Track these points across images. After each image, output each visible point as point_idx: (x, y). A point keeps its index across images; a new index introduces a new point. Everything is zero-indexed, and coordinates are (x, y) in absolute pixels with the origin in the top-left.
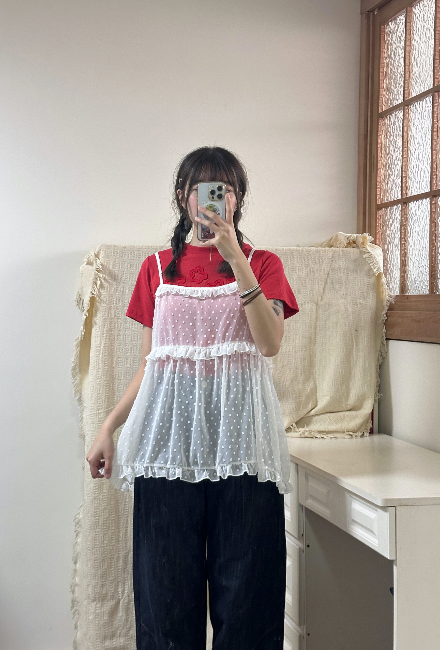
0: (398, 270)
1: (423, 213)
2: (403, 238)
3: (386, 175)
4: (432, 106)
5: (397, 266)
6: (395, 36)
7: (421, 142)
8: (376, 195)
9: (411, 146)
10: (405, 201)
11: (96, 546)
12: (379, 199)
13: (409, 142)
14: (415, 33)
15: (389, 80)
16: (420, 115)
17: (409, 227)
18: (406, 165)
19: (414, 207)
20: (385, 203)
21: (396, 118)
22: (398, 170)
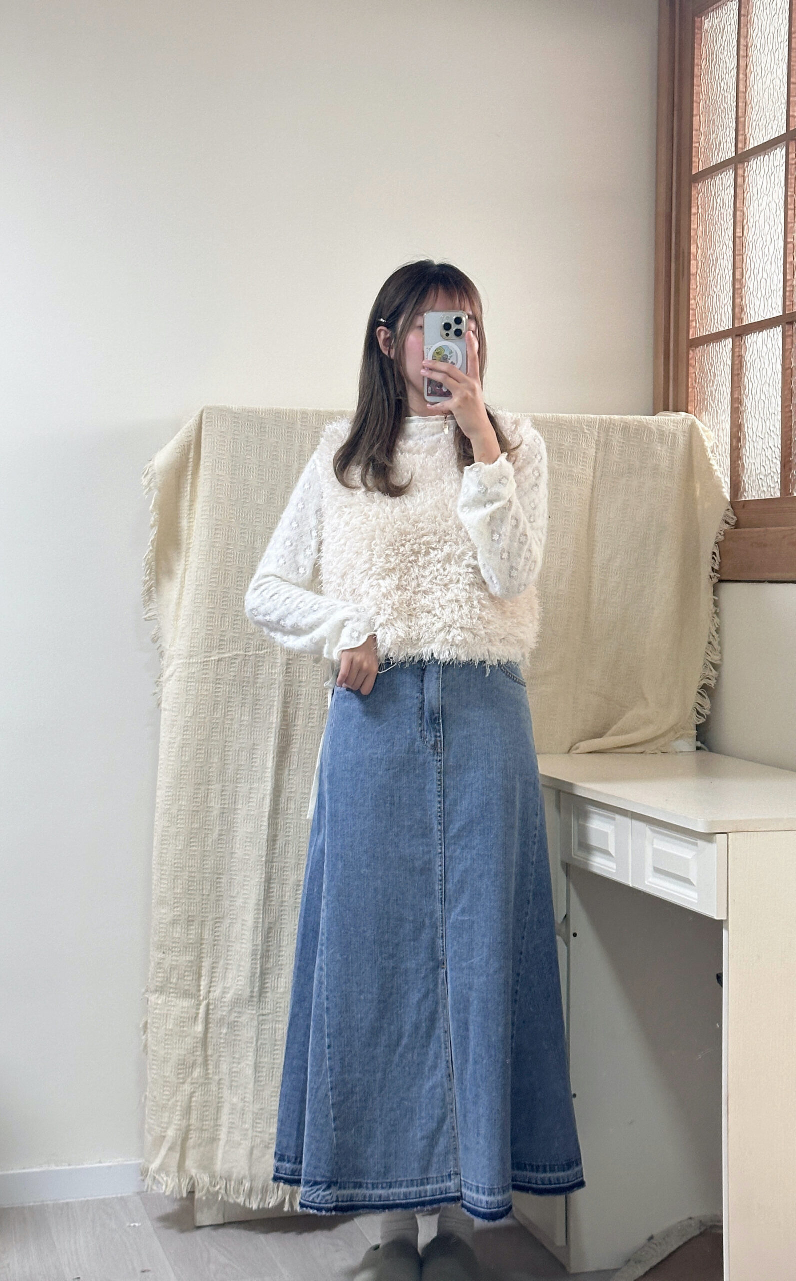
1: (771, 354)
2: (736, 399)
3: (705, 285)
4: (785, 164)
7: (767, 227)
8: (689, 320)
9: (750, 235)
10: (740, 333)
13: (746, 227)
15: (709, 116)
16: (765, 179)
17: (747, 377)
18: (741, 268)
19: (754, 341)
20: (704, 337)
21: (723, 184)
22: (728, 276)
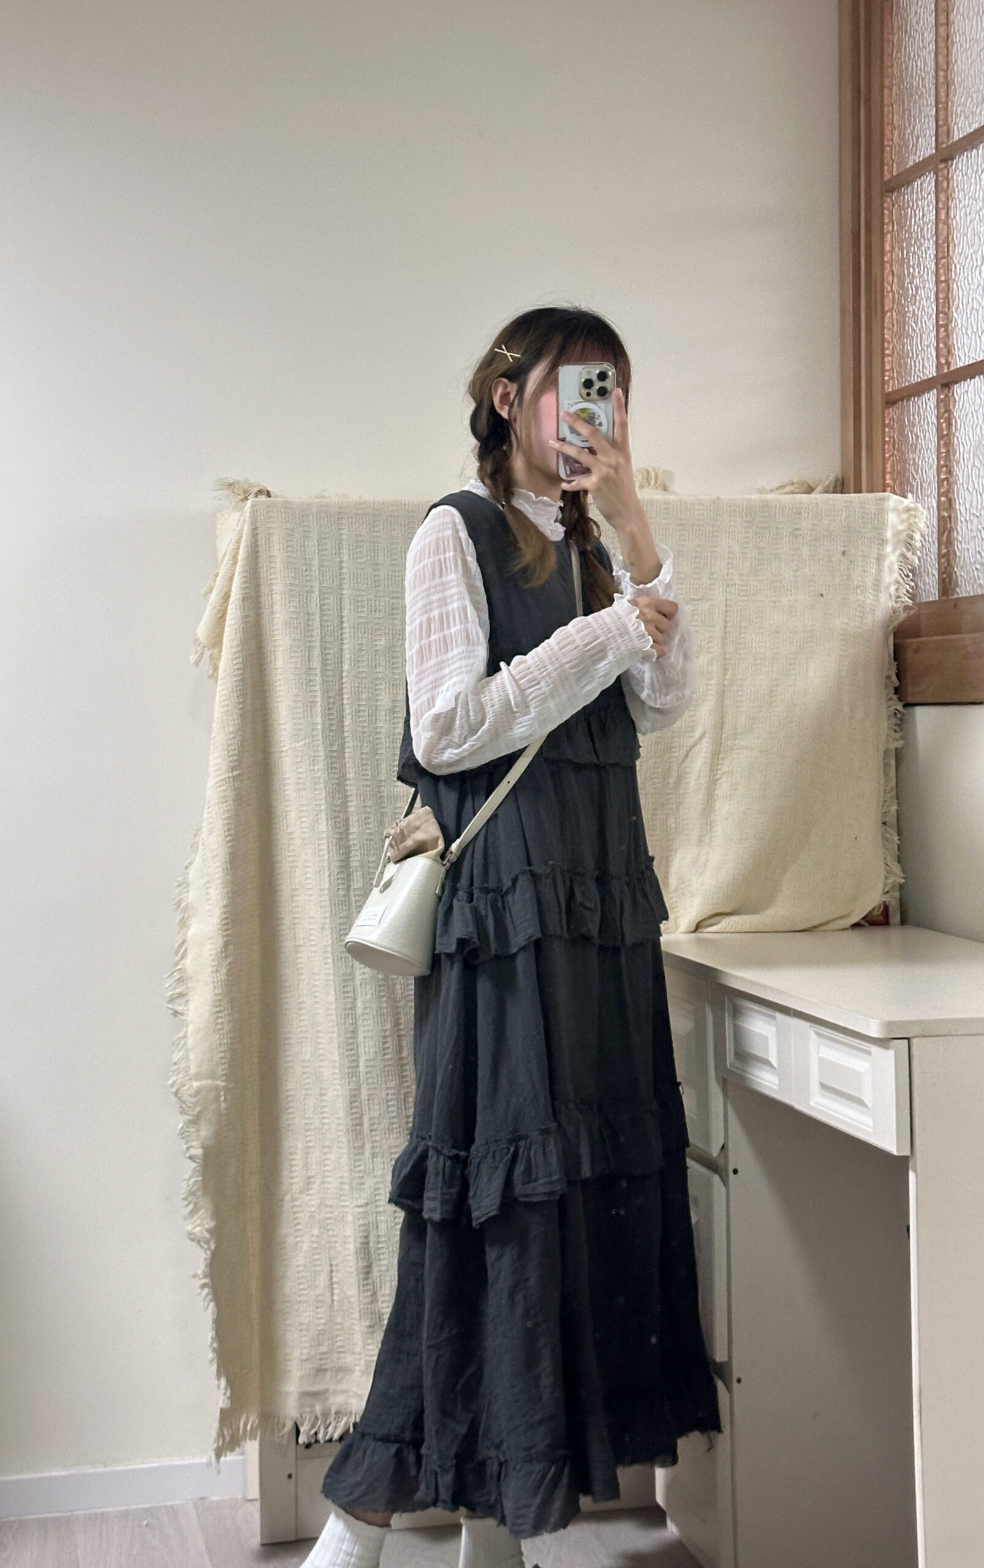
0: (934, 542)
2: (943, 466)
3: (902, 324)
5: (933, 532)
6: (915, 2)
7: (977, 242)
8: (883, 371)
9: (956, 254)
10: (945, 380)
12: (889, 380)
13: (951, 245)
15: (904, 103)
16: (974, 180)
17: (955, 439)
18: (944, 298)
19: (967, 393)
20: (902, 389)
21: (920, 191)
22: (930, 310)
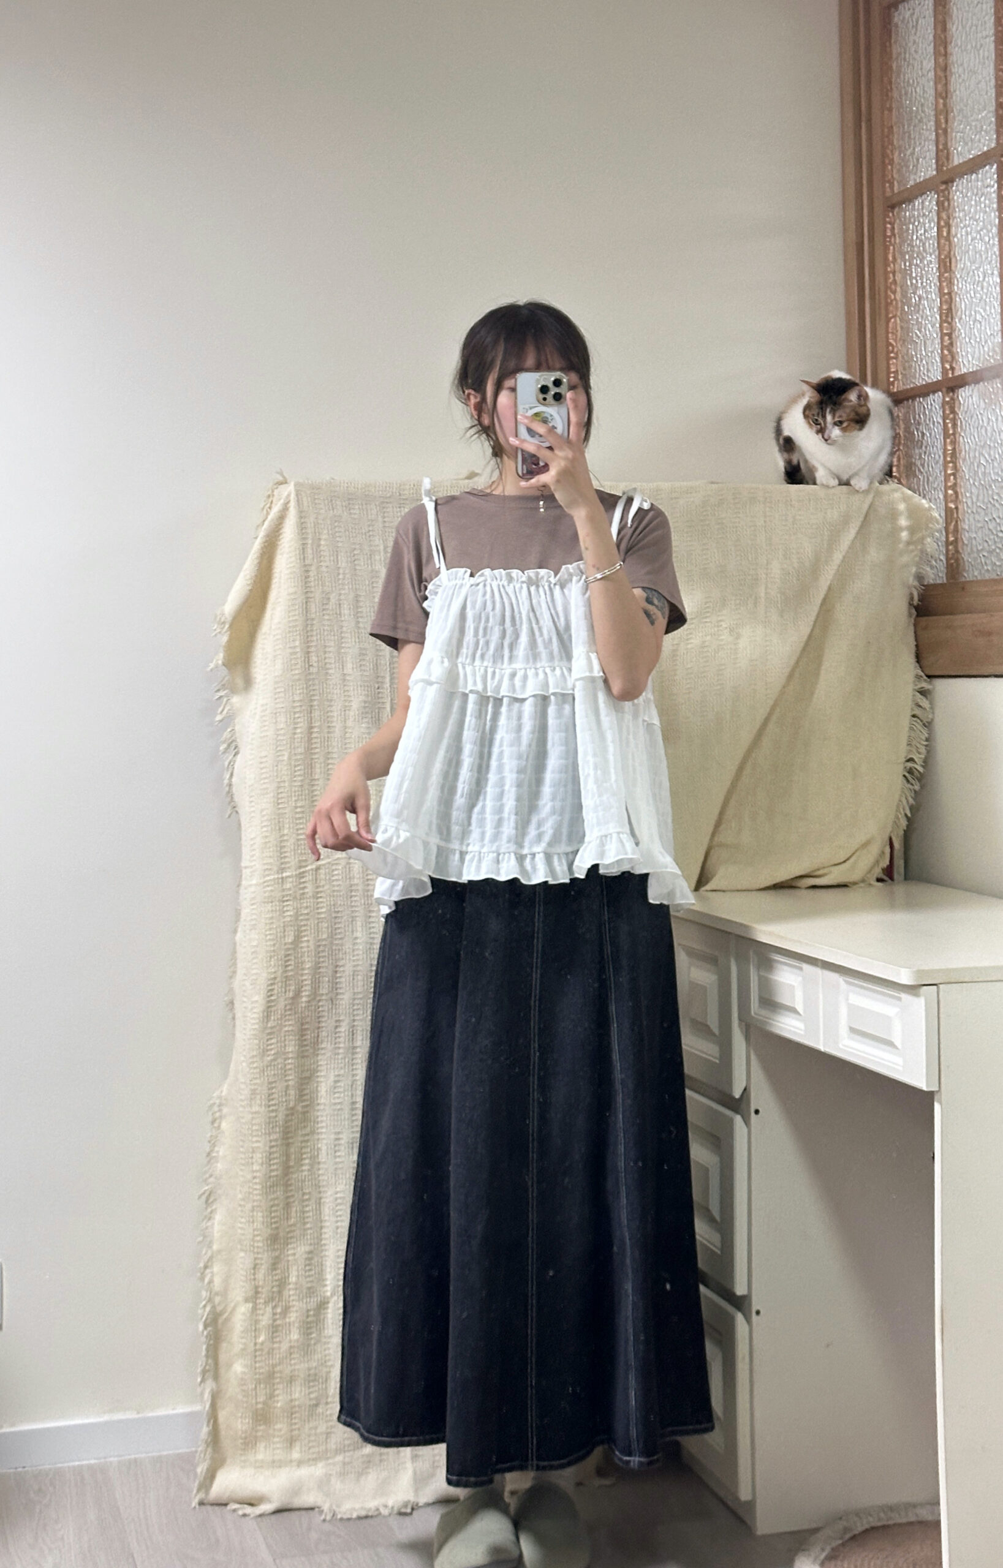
1: (990, 410)
2: (950, 462)
3: (907, 330)
4: (996, 185)
6: (913, 32)
7: (978, 260)
8: (889, 373)
9: (959, 268)
10: (951, 384)
11: (273, 1174)
12: (895, 380)
14: (954, 29)
15: (904, 126)
16: (973, 203)
17: (961, 438)
18: (948, 309)
19: (973, 396)
20: (907, 390)
21: (923, 209)
22: (935, 318)
